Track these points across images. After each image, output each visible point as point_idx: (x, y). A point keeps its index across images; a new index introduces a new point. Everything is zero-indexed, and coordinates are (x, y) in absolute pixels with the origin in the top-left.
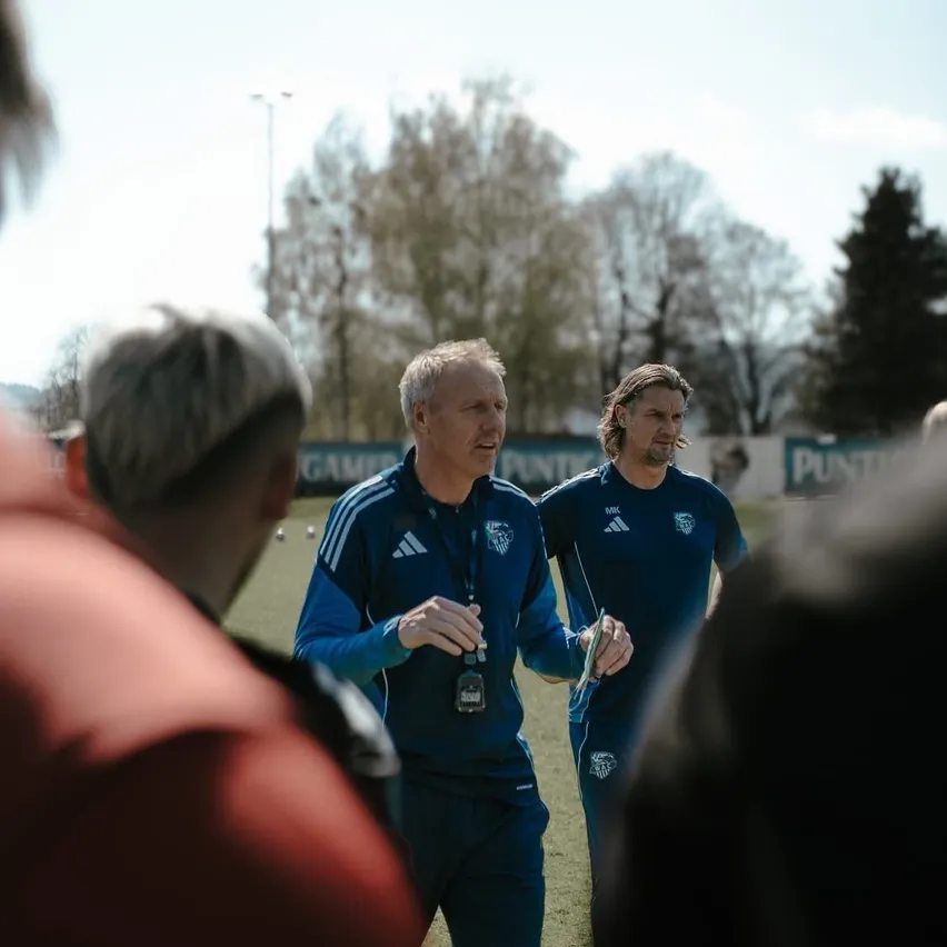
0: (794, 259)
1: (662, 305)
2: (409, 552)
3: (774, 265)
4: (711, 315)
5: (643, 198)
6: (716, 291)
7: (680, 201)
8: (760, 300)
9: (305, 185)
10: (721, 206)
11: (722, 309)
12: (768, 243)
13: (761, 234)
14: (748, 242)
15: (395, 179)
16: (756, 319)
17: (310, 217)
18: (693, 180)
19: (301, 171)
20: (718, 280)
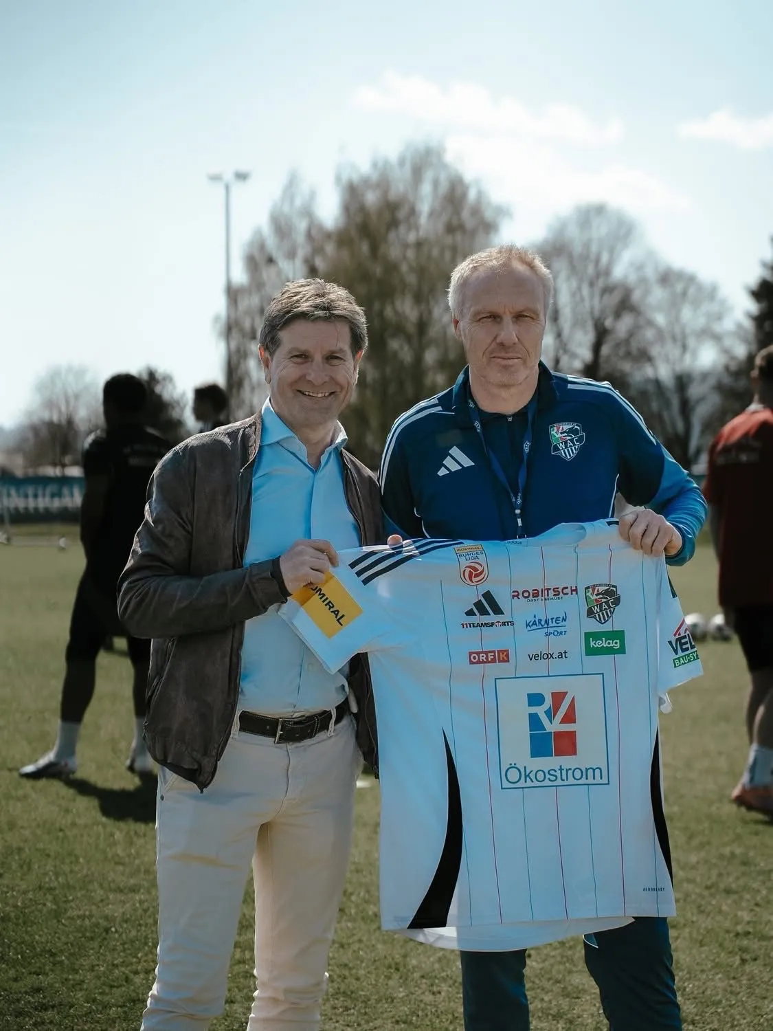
0: (723, 302)
1: (597, 348)
2: (455, 467)
3: (706, 307)
4: (644, 356)
5: (578, 249)
6: (649, 334)
7: (612, 251)
8: (691, 342)
9: (262, 247)
10: (650, 254)
11: (655, 351)
12: (700, 288)
13: (691, 279)
14: (679, 287)
15: (343, 238)
16: (688, 358)
17: (268, 274)
18: (624, 231)
19: (258, 232)
20: (650, 323)
